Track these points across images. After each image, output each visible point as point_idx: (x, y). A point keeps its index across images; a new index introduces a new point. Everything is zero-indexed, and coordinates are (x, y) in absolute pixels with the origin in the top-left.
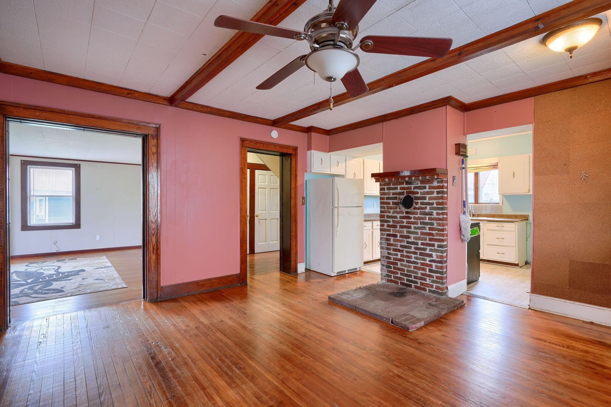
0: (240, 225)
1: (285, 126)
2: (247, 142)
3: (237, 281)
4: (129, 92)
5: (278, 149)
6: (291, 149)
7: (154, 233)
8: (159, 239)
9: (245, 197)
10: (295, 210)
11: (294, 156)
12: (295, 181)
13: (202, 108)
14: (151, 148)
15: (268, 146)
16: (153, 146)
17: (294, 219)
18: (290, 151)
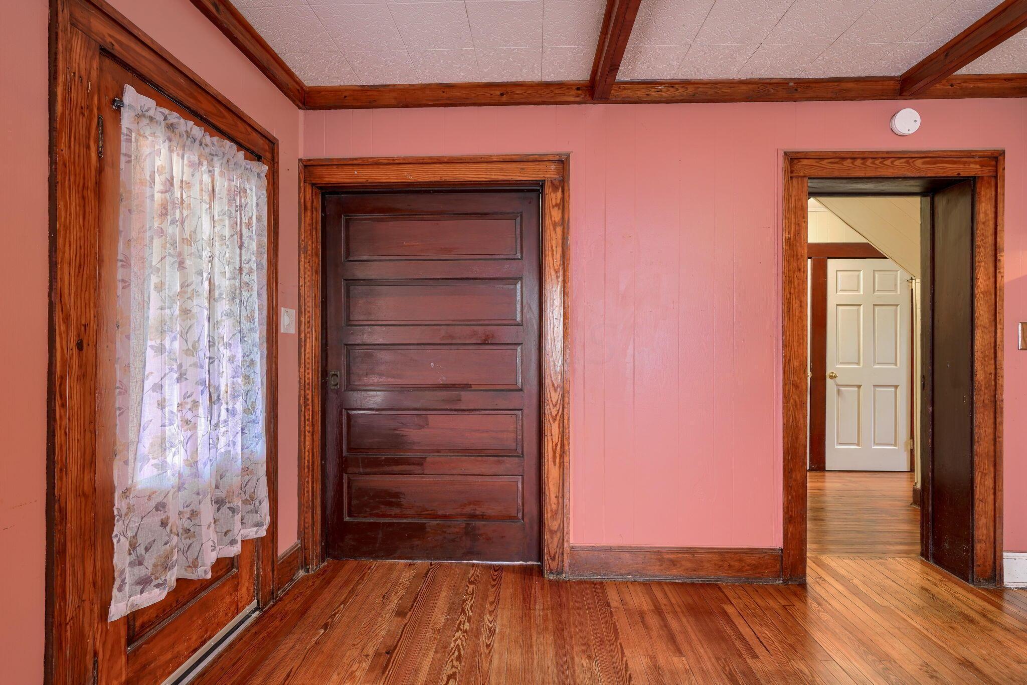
0: (784, 407)
1: (952, 86)
2: (805, 162)
3: (775, 570)
4: (503, 90)
5: (919, 169)
6: (976, 163)
7: (556, 415)
8: (567, 431)
9: (800, 325)
10: (993, 367)
11: (989, 183)
12: (991, 270)
13: (672, 89)
14: (550, 212)
15: (880, 163)
16: (553, 207)
17: (986, 397)
18: (973, 169)
